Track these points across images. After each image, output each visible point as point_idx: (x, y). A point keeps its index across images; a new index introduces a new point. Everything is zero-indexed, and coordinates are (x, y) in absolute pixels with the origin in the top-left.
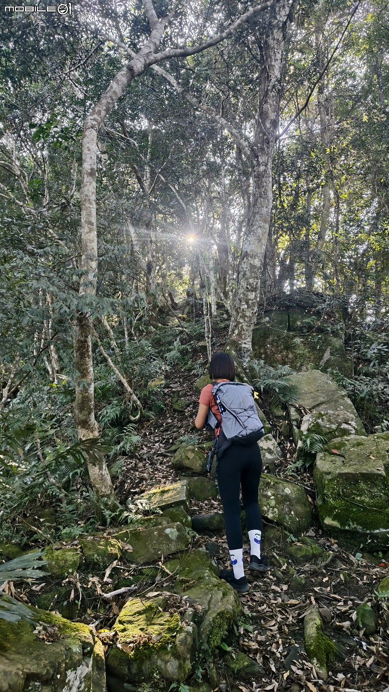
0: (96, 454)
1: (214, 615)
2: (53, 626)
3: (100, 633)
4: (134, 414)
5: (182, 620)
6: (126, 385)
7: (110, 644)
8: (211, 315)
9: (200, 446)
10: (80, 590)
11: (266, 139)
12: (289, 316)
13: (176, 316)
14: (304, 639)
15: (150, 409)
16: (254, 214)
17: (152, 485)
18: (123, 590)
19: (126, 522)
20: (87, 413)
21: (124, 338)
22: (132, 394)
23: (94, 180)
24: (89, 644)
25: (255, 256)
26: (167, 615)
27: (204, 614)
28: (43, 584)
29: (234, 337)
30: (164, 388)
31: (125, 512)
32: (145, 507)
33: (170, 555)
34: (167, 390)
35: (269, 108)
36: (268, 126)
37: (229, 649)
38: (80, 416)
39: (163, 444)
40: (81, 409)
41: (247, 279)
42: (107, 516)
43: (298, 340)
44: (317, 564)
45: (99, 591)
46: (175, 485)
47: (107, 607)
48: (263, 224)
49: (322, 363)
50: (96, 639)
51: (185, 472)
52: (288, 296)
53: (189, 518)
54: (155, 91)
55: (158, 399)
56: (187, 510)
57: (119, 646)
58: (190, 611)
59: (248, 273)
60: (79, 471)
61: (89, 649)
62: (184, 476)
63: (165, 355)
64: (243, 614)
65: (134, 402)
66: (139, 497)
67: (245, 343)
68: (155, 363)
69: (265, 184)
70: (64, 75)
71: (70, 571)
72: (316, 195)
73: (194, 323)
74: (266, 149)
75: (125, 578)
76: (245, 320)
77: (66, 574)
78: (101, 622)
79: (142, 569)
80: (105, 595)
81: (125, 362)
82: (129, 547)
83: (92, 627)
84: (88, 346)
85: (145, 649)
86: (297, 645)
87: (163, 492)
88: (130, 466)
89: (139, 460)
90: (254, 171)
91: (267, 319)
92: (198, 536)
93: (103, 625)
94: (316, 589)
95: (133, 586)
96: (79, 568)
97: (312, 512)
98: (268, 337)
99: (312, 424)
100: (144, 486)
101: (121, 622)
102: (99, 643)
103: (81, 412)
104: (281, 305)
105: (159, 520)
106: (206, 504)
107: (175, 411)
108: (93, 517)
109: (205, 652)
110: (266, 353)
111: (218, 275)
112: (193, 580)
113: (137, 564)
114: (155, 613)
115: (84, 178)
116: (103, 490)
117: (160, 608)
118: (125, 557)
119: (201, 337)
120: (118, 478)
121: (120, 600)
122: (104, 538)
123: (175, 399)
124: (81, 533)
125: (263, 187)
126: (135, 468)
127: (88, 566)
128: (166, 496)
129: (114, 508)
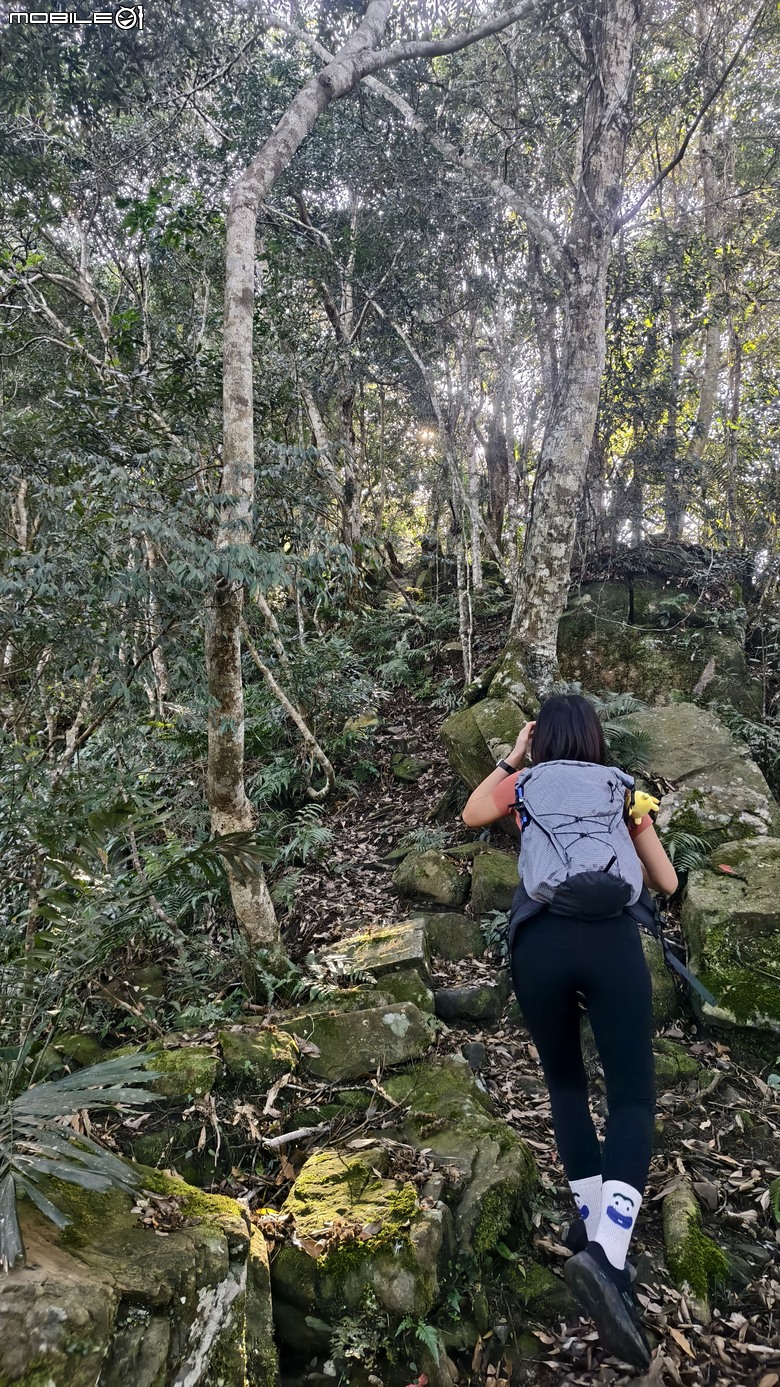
0: (246, 864)
1: (484, 1190)
2: (170, 1200)
3: (260, 1215)
4: (317, 784)
5: (422, 1195)
6: (302, 726)
7: (279, 1238)
8: (471, 588)
9: (451, 850)
10: (218, 1129)
11: (594, 226)
12: (631, 592)
13: (400, 590)
14: (664, 1243)
15: (348, 776)
16: (568, 383)
17: (355, 927)
18: (301, 1132)
19: (305, 998)
20: (229, 782)
21: (297, 633)
22: (313, 745)
23: (248, 313)
24: (241, 1238)
25: (566, 470)
26: (391, 1184)
27: (463, 1185)
28: (146, 1116)
29: (522, 634)
30: (377, 733)
31: (304, 978)
32: (341, 970)
33: (393, 1066)
34: (382, 738)
35: (604, 164)
36: (600, 200)
37: (513, 1256)
38: (217, 787)
39: (375, 845)
40: (219, 774)
41: (550, 516)
42: (269, 986)
43: (650, 642)
44: (687, 1094)
45: (255, 1133)
46: (400, 928)
47: (271, 1164)
48: (585, 404)
49: (699, 689)
50: (253, 1226)
51: (420, 902)
52: (630, 551)
53: (430, 994)
54: (366, 130)
55: (363, 755)
56: (426, 978)
57: (297, 1242)
58: (437, 1179)
59: (552, 505)
60: (210, 895)
61: (241, 1247)
62: (418, 909)
63: (378, 669)
64: (541, 1189)
65: (318, 760)
66: (330, 948)
67: (544, 647)
68: (359, 683)
69: (590, 321)
70: (184, 99)
71: (198, 1091)
72: (690, 346)
73: (436, 605)
74: (594, 248)
75: (304, 1110)
76: (544, 601)
77: (190, 1098)
78: (260, 1194)
79: (339, 1092)
80: (268, 1141)
81: (301, 681)
82: (311, 1048)
83: (242, 1203)
84: (234, 648)
85: (348, 1251)
86: (648, 1254)
87: (377, 941)
88: (309, 888)
89: (327, 875)
90: (570, 295)
91: (587, 598)
92: (446, 1030)
93: (262, 1200)
94: (688, 1143)
95: (321, 1125)
96: (215, 1086)
97: (677, 988)
98: (588, 636)
99: (680, 813)
100: (338, 928)
101: (299, 1196)
102: (259, 1235)
103: (218, 779)
104: (616, 570)
105: (372, 997)
106: (462, 968)
107: (398, 779)
108: (240, 986)
109: (466, 1260)
110: (582, 667)
111: (486, 508)
112: (440, 1117)
113: (330, 1082)
114: (368, 1181)
115: (229, 308)
116: (260, 933)
117: (375, 1171)
118: (304, 1068)
119: (450, 633)
120: (287, 910)
121: (297, 1154)
122: (262, 1029)
123: (399, 756)
124: (218, 1018)
125: (587, 326)
126: (320, 892)
127: (232, 1083)
128: (383, 948)
129: (280, 971)
